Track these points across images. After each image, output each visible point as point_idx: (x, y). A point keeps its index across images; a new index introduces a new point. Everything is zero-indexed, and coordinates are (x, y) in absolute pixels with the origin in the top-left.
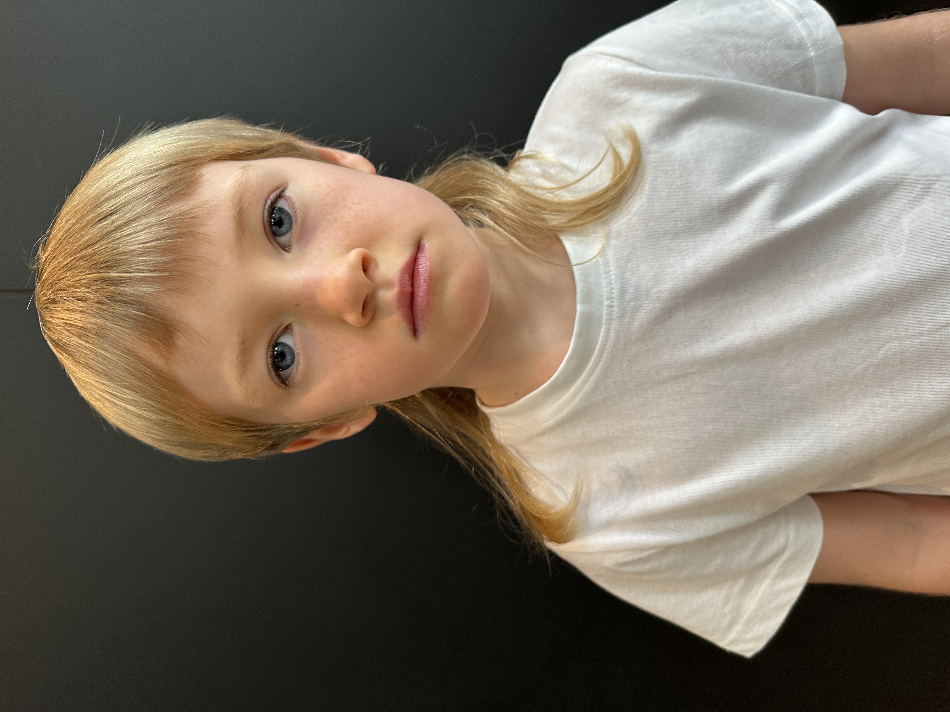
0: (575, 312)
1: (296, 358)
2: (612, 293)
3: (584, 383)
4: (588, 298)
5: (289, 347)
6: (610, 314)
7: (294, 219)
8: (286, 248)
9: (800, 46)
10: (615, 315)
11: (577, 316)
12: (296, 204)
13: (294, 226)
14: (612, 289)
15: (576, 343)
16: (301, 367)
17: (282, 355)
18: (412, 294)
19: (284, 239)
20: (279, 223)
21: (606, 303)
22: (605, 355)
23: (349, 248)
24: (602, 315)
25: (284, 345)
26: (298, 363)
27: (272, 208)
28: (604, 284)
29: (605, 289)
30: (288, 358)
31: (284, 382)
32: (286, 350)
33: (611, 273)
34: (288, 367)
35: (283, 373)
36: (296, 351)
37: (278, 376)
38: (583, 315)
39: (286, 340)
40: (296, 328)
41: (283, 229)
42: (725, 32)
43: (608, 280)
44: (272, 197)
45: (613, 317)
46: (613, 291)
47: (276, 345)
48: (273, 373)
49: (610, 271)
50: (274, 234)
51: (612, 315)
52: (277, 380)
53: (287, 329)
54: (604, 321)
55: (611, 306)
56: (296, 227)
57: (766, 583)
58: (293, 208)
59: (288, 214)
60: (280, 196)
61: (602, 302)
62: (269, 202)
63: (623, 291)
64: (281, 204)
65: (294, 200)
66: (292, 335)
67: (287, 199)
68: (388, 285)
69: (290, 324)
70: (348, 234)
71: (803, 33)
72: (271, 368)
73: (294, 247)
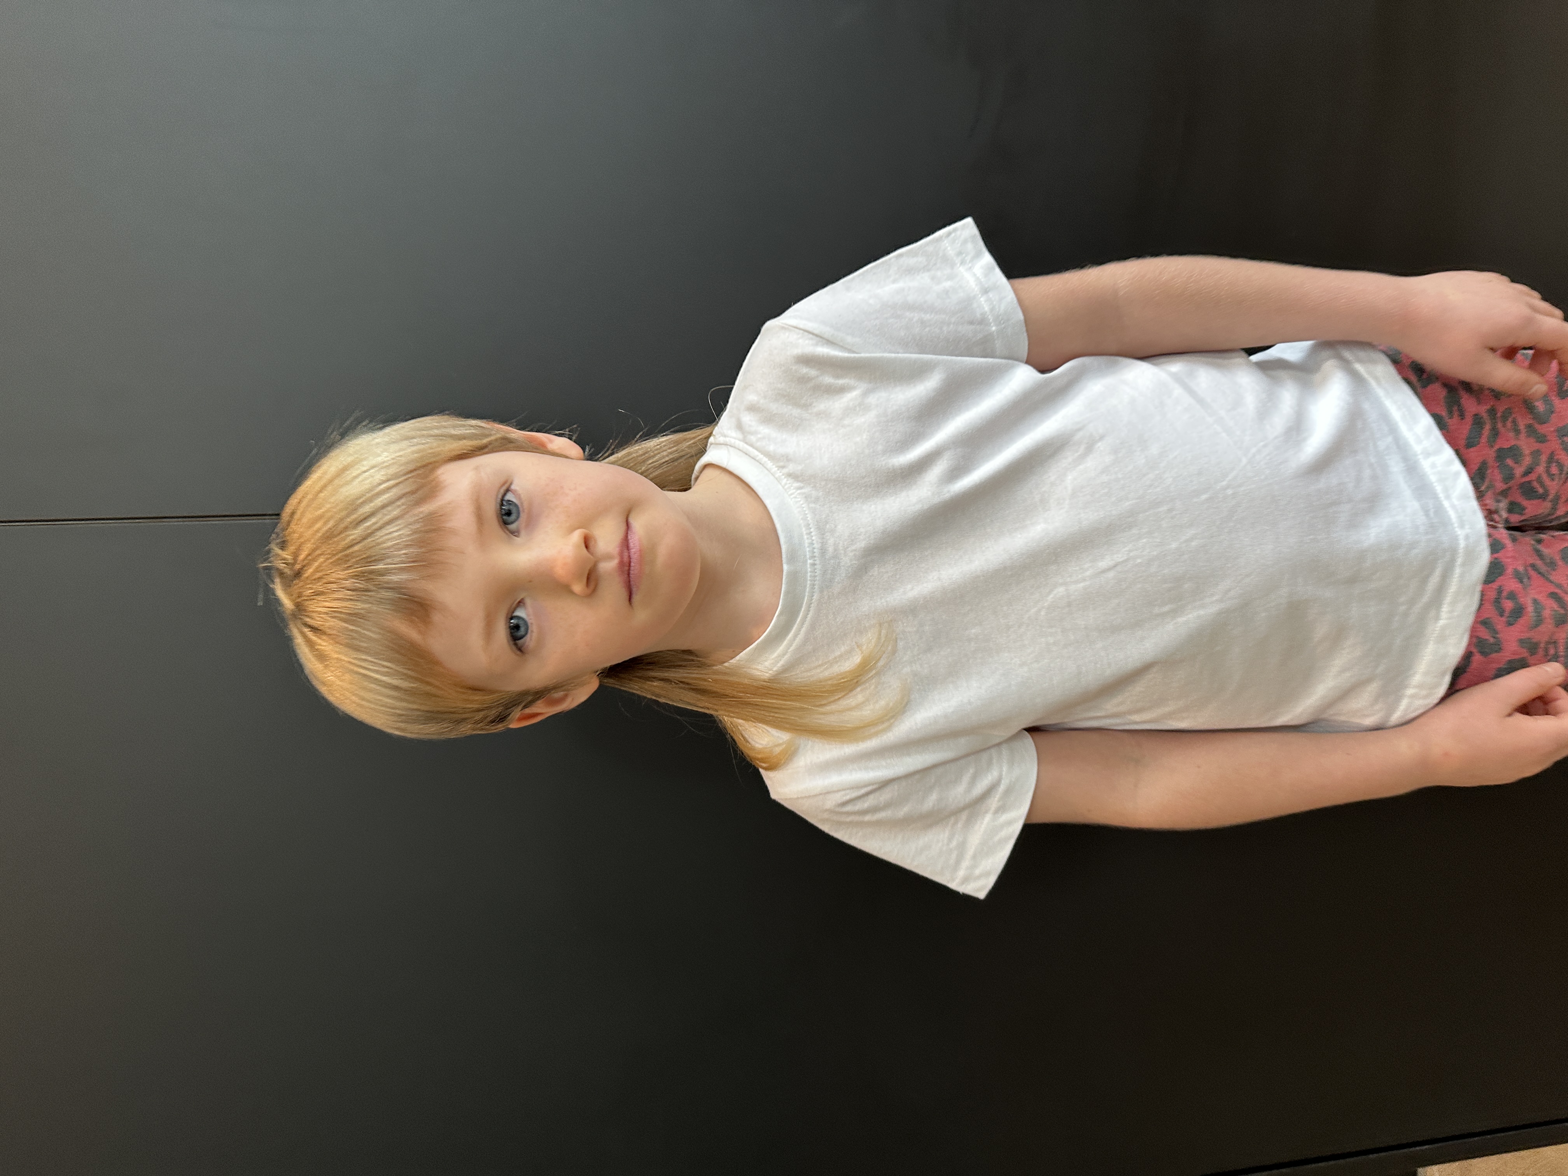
0: (782, 571)
1: (530, 627)
2: (815, 552)
3: (796, 636)
4: (792, 559)
5: (523, 619)
6: (814, 571)
7: (521, 509)
8: (515, 533)
10: (818, 572)
11: (784, 575)
12: (522, 496)
13: (522, 515)
14: (814, 548)
15: (784, 600)
16: (535, 635)
17: (517, 627)
18: (629, 564)
19: (513, 527)
20: (509, 513)
21: (809, 561)
22: (812, 609)
23: (572, 530)
24: (806, 572)
25: (518, 618)
26: (532, 631)
27: (502, 501)
28: (806, 545)
29: (808, 549)
30: (522, 629)
31: (520, 649)
32: (521, 623)
33: (812, 534)
34: (522, 637)
35: (520, 642)
36: (529, 622)
37: (516, 644)
38: (789, 573)
39: (519, 613)
40: (528, 602)
41: (513, 517)
43: (810, 541)
44: (502, 491)
45: (816, 574)
46: (815, 550)
47: (511, 619)
48: (512, 643)
49: (811, 532)
50: (505, 523)
51: (816, 573)
52: (514, 647)
53: (521, 603)
54: (809, 578)
55: (814, 565)
56: (523, 516)
57: (988, 818)
58: (520, 499)
59: (516, 505)
60: (508, 490)
61: (806, 561)
62: (499, 496)
63: (823, 551)
65: (520, 492)
66: (526, 609)
67: (514, 492)
69: (522, 599)
71: (987, 309)
72: (510, 638)
73: (523, 533)
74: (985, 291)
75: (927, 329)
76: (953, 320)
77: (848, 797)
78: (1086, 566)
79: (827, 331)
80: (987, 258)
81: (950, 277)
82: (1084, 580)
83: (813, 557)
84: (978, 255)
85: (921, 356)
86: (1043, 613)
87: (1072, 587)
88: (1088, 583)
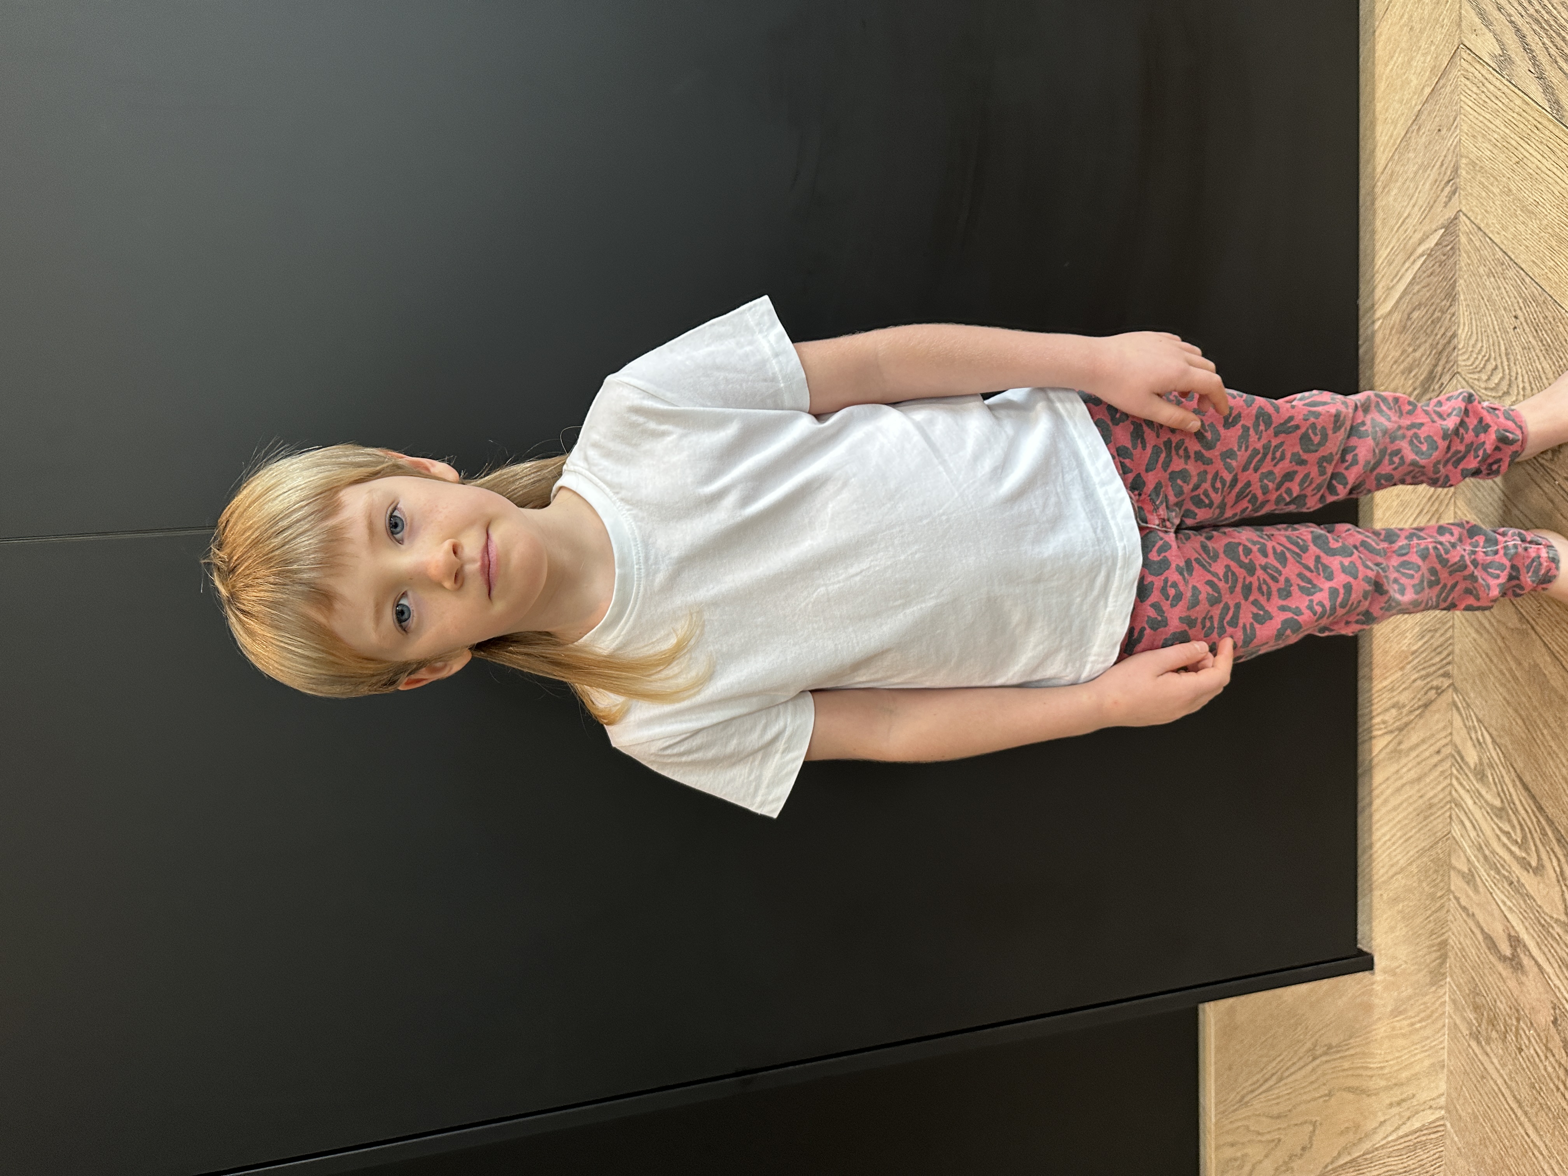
0: (614, 572)
1: (412, 613)
2: (640, 560)
3: (626, 623)
4: (623, 563)
5: (407, 607)
6: (639, 574)
7: (406, 523)
8: (400, 542)
9: (774, 379)
10: (643, 575)
11: (616, 576)
12: (407, 513)
14: (639, 557)
15: (617, 595)
16: (416, 620)
17: (402, 613)
18: (489, 566)
19: (398, 536)
20: (396, 526)
21: (636, 567)
22: (638, 602)
23: (443, 540)
24: (633, 577)
25: (403, 605)
26: (414, 617)
27: (391, 516)
28: (634, 554)
29: (635, 557)
30: (407, 614)
31: (405, 630)
32: (405, 609)
33: (639, 546)
34: (406, 620)
35: (403, 624)
36: (411, 609)
37: (401, 626)
38: (619, 575)
39: (404, 602)
40: (410, 594)
41: (398, 529)
42: (718, 368)
43: (637, 551)
44: (390, 509)
47: (398, 605)
48: (397, 624)
49: (638, 544)
50: (393, 533)
51: (641, 576)
52: (400, 628)
53: (404, 595)
54: (635, 580)
55: (639, 569)
56: (406, 528)
57: (777, 757)
58: (404, 515)
59: (402, 520)
60: (395, 509)
61: (633, 566)
62: (389, 513)
63: (647, 558)
64: (396, 513)
65: (405, 510)
66: (409, 599)
67: (400, 510)
68: (473, 561)
69: (406, 592)
70: (442, 529)
71: (777, 369)
72: (396, 621)
73: (406, 541)
74: (776, 355)
75: (730, 386)
76: (751, 378)
77: (667, 744)
78: (840, 572)
79: (651, 388)
80: (780, 328)
81: (751, 343)
82: (839, 582)
83: (638, 563)
84: (773, 325)
85: (724, 409)
86: (810, 606)
87: (830, 588)
88: (842, 584)
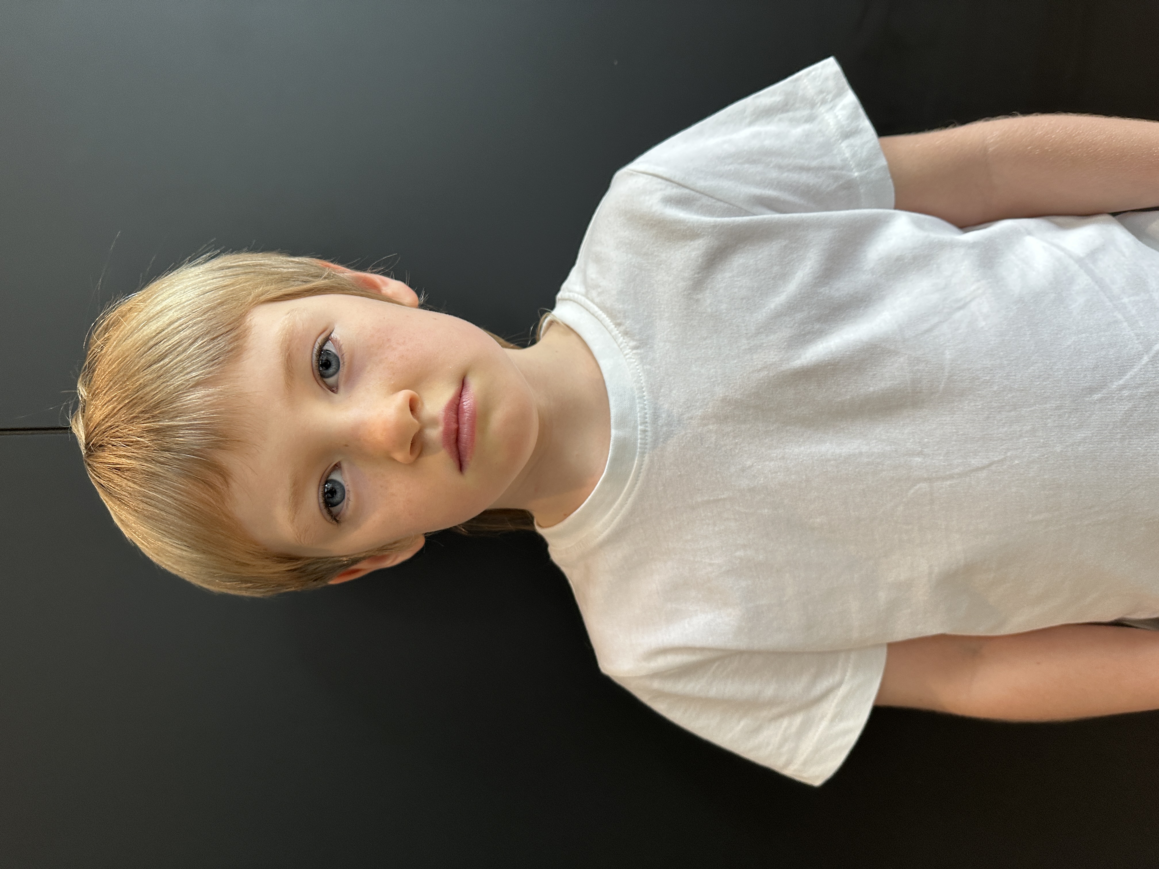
4: (622, 424)
6: (644, 439)
9: (844, 167)
11: (611, 440)
13: (341, 368)
16: (352, 504)
18: (458, 431)
20: (327, 365)
22: (640, 478)
25: (334, 482)
30: (339, 495)
31: (336, 518)
34: (339, 503)
38: (617, 439)
44: (321, 339)
47: (327, 482)
59: (336, 357)
62: (318, 346)
70: (394, 374)
74: (844, 137)
79: (677, 175)
80: (851, 99)
81: (811, 120)
84: (841, 95)
